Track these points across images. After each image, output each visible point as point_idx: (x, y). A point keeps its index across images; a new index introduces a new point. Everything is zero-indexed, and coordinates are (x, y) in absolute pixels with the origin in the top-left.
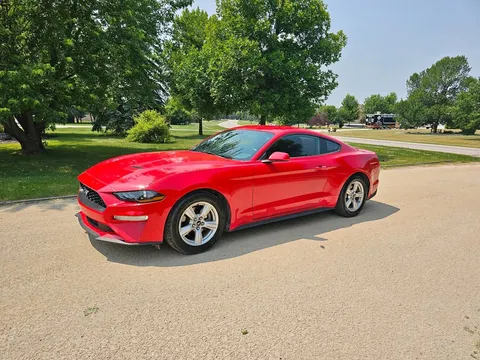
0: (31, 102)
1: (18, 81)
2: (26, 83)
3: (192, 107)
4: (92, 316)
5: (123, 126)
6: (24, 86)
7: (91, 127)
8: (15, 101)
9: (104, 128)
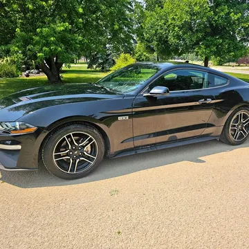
0: (56, 49)
1: (49, 36)
2: (54, 36)
3: (154, 51)
4: (116, 196)
5: (106, 66)
6: (52, 39)
7: (87, 65)
8: (47, 49)
9: (94, 66)
